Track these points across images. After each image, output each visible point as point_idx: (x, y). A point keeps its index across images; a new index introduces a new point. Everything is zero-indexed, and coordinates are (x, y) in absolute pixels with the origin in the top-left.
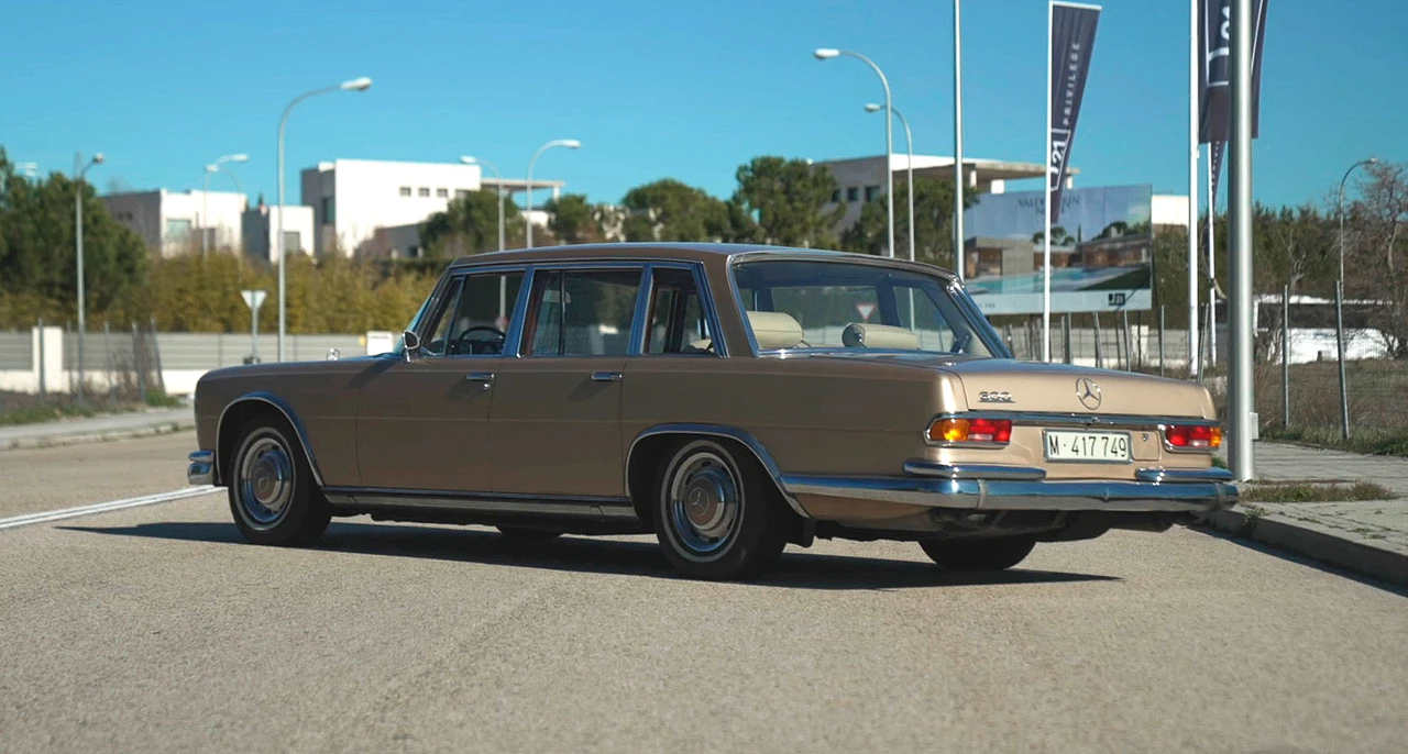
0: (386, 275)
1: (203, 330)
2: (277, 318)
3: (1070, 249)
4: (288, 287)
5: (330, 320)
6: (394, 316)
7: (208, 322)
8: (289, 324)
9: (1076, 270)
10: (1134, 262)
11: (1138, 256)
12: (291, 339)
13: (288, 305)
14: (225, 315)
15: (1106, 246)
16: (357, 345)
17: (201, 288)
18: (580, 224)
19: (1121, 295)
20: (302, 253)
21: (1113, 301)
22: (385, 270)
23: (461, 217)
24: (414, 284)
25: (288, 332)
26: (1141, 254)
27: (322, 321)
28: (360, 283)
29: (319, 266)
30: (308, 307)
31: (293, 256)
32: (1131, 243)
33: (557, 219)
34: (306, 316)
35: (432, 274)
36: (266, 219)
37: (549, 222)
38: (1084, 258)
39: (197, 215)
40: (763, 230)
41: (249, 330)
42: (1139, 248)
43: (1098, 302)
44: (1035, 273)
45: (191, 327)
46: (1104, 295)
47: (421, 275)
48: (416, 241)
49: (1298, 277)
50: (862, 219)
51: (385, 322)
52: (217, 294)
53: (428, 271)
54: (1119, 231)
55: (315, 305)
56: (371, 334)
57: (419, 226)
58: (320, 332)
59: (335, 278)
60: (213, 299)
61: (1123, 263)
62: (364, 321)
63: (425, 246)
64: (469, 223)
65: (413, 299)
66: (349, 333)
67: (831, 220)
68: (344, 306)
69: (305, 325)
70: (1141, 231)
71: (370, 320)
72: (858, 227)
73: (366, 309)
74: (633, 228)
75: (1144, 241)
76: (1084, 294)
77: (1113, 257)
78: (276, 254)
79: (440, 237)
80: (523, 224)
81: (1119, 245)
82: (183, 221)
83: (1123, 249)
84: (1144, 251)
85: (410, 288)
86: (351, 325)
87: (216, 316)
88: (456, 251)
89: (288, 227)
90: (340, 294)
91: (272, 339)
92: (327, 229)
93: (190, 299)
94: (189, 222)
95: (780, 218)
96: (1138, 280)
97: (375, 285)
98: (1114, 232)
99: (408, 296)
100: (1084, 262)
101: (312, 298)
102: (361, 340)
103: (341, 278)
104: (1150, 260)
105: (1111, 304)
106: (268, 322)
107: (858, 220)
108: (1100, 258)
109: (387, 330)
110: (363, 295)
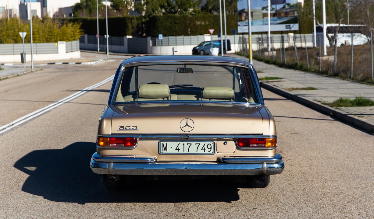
0: (63, 24)
1: (8, 42)
2: (30, 38)
3: (274, 12)
4: (33, 29)
5: (47, 39)
6: (66, 36)
7: (10, 40)
8: (34, 40)
9: (275, 18)
10: (293, 15)
11: (294, 14)
12: (35, 44)
13: (33, 34)
14: (15, 38)
15: (284, 11)
16: (55, 46)
17: (7, 30)
18: (120, 5)
19: (289, 25)
20: (37, 17)
22: (63, 22)
23: (85, 4)
24: (72, 26)
25: (33, 42)
27: (44, 39)
28: (55, 27)
29: (42, 21)
30: (40, 35)
31: (35, 18)
32: (292, 10)
33: (113, 3)
34: (39, 37)
35: (77, 23)
36: (26, 6)
37: (111, 4)
38: (278, 14)
39: (6, 5)
40: (177, 7)
41: (22, 43)
42: (294, 11)
43: (282, 28)
44: (263, 19)
45: (5, 42)
46: (284, 26)
47: (74, 24)
48: (71, 12)
49: (342, 19)
50: (207, 3)
51: (63, 38)
52: (12, 32)
53: (76, 23)
54: (288, 6)
55: (42, 34)
56: (59, 42)
57: (72, 7)
58: (44, 42)
59: (48, 26)
60: (11, 33)
61: (289, 16)
62: (57, 39)
63: (74, 14)
64: (87, 6)
65: (72, 31)
66: (53, 42)
67: (198, 3)
68: (50, 34)
69: (39, 40)
70: (295, 6)
71: (59, 38)
72: (206, 5)
73: (57, 34)
74: (137, 7)
75: (296, 9)
76: (278, 25)
77: (287, 14)
78: (30, 18)
79: (78, 10)
80: (104, 6)
81: (288, 10)
82: (2, 7)
83: (290, 12)
84: (296, 12)
85: (71, 28)
86: (53, 40)
87: (12, 38)
88: (84, 15)
89: (33, 8)
90: (49, 30)
91: (29, 45)
92: (44, 9)
93: (4, 33)
94: (4, 7)
95: (183, 3)
96: (294, 21)
97: (60, 27)
98: (287, 7)
99: (70, 30)
100: (278, 16)
101: (41, 32)
102: (56, 44)
103: (50, 25)
104: (298, 15)
105: (286, 28)
106: (28, 40)
107: (206, 3)
108: (283, 15)
109: (64, 41)
110: (56, 31)
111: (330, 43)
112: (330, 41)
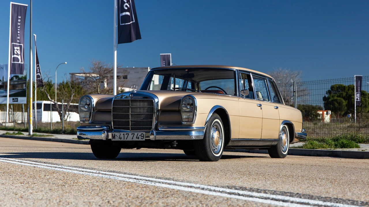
3: (0, 83)
9: (2, 90)
10: (21, 88)
11: (22, 87)
15: (12, 83)
19: (16, 99)
21: (14, 101)
26: (23, 86)
32: (20, 82)
38: (4, 86)
46: (11, 98)
54: (16, 79)
61: (17, 89)
70: (24, 79)
75: (24, 82)
77: (14, 87)
81: (16, 83)
84: (24, 85)
96: (22, 94)
100: (4, 88)
104: (26, 88)
105: (13, 102)
111: (61, 118)
112: (61, 116)
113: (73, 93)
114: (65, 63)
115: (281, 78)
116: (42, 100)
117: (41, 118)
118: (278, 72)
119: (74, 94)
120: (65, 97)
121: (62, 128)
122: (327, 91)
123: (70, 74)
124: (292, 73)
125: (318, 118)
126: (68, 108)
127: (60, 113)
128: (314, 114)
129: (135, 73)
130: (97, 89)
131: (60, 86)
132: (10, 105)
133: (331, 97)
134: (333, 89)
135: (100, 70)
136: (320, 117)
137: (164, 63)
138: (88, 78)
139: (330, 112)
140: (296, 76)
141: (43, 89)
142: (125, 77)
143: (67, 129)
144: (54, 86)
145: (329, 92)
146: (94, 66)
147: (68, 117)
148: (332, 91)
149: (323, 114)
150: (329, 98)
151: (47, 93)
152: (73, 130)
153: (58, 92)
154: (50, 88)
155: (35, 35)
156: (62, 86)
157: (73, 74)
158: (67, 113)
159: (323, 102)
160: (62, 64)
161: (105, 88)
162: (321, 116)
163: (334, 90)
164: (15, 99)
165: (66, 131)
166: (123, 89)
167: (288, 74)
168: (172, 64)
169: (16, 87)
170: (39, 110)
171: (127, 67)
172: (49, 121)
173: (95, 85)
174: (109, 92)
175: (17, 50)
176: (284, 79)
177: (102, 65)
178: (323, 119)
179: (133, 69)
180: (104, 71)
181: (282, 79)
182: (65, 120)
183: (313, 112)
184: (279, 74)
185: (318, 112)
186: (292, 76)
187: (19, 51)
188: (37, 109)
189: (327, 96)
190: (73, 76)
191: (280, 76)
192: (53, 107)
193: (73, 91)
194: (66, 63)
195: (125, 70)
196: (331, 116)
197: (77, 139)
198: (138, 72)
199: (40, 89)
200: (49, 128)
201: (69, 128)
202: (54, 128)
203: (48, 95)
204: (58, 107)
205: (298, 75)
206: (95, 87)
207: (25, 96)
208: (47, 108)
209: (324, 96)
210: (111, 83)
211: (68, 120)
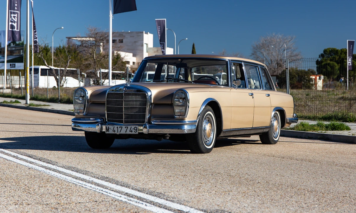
10: (18, 54)
11: (20, 52)
15: (9, 49)
19: (14, 64)
21: (11, 66)
26: (20, 51)
32: (17, 48)
38: (2, 52)
46: (9, 64)
54: (14, 45)
61: (15, 54)
75: (21, 48)
77: (12, 52)
81: (13, 49)
83: (15, 50)
84: (22, 51)
96: (19, 60)
98: (12, 45)
100: (2, 54)
104: (23, 54)
105: (10, 67)
111: (57, 84)
112: (57, 82)
113: (70, 58)
114: (61, 28)
115: (274, 43)
116: (39, 65)
117: (38, 83)
118: (271, 37)
119: (70, 60)
120: (62, 63)
121: (59, 97)
122: (320, 54)
123: (66, 38)
124: (285, 38)
125: (311, 83)
126: (65, 73)
127: (56, 79)
128: (307, 79)
129: (131, 37)
130: (93, 55)
131: (57, 50)
132: (8, 71)
133: (323, 61)
134: (326, 52)
135: (96, 37)
136: (312, 82)
137: (159, 28)
138: (84, 44)
139: (322, 77)
140: (290, 41)
141: (40, 55)
142: (121, 41)
143: (63, 98)
144: (51, 51)
145: (322, 56)
146: (90, 32)
147: (64, 82)
148: (325, 55)
149: (315, 79)
150: (322, 62)
151: (44, 60)
152: (70, 99)
153: (55, 58)
154: (47, 52)
155: (32, 1)
156: (59, 51)
157: (69, 38)
158: (64, 78)
159: (317, 66)
160: (59, 28)
161: (101, 53)
162: (314, 81)
163: (327, 54)
164: (12, 64)
165: (62, 100)
166: (119, 54)
167: (282, 39)
168: (167, 29)
169: (14, 53)
170: (36, 75)
171: (123, 31)
172: (46, 87)
173: (91, 51)
174: (105, 58)
175: (14, 17)
176: (277, 44)
177: (97, 31)
178: (316, 84)
179: (129, 33)
180: (100, 37)
181: (276, 44)
182: (62, 85)
183: (306, 77)
184: (272, 39)
185: (311, 77)
186: (286, 41)
187: (16, 18)
188: (34, 74)
189: (320, 59)
190: (70, 39)
191: (273, 41)
192: (49, 73)
193: (70, 57)
194: (63, 28)
195: (121, 34)
196: (324, 81)
197: (73, 110)
198: (133, 37)
199: (37, 55)
200: (45, 96)
201: (66, 96)
202: (50, 97)
203: (45, 61)
204: (54, 73)
205: (291, 40)
206: (91, 53)
207: (22, 62)
208: (44, 73)
209: (317, 59)
210: (106, 49)
211: (64, 86)
